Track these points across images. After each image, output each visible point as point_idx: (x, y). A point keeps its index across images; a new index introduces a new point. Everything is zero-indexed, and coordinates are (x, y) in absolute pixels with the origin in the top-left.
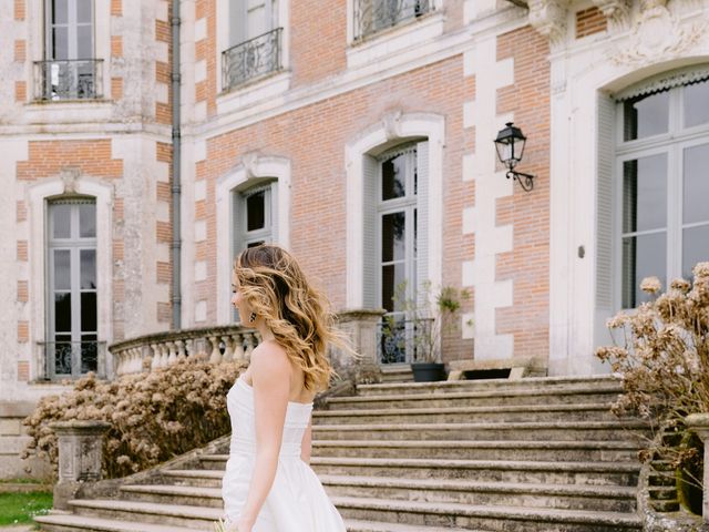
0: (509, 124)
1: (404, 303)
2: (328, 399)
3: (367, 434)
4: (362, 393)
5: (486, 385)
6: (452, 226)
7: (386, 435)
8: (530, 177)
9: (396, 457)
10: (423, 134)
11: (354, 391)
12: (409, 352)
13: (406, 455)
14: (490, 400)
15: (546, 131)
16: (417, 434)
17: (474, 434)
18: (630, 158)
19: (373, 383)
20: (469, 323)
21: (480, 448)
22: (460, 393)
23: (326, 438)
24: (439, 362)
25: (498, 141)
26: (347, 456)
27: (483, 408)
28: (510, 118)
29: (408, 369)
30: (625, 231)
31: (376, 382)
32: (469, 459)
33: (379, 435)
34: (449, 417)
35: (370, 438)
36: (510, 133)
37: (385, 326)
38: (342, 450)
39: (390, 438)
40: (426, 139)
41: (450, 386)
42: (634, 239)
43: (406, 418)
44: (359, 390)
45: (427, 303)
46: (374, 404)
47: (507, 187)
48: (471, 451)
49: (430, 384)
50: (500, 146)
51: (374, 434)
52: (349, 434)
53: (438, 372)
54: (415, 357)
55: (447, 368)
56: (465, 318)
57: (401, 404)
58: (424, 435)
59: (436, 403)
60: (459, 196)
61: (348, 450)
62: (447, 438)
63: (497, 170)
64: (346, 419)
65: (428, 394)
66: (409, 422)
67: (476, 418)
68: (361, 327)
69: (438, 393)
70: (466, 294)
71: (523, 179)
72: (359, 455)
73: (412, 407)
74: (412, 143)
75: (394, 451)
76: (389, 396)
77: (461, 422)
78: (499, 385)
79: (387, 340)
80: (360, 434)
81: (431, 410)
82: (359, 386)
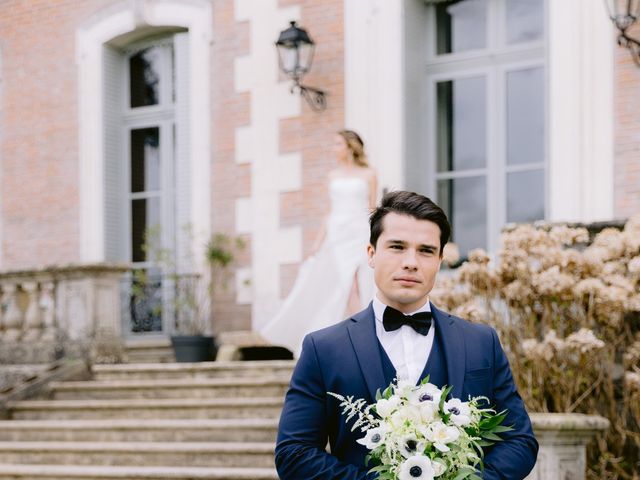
0: (293, 23)
1: (159, 252)
2: (53, 385)
3: (104, 435)
4: (99, 377)
5: (261, 369)
6: (223, 151)
7: (130, 435)
8: (321, 93)
9: (141, 464)
10: (182, 24)
11: (89, 374)
12: (167, 319)
13: (155, 463)
14: (264, 390)
15: (339, 34)
16: (170, 434)
17: (243, 434)
18: (444, 77)
19: (115, 363)
20: (247, 283)
21: (249, 453)
22: (228, 379)
23: (49, 439)
24: (208, 333)
25: (280, 43)
26: (77, 463)
27: (256, 401)
28: (294, 14)
29: (166, 342)
30: (439, 170)
31: (119, 361)
32: (234, 466)
33: (119, 435)
34: (213, 412)
35: (109, 440)
36: (293, 34)
37: (135, 283)
38: (71, 457)
39: (136, 440)
40: (185, 30)
41: (215, 370)
42: (451, 182)
43: (157, 412)
44: (97, 373)
45: (189, 255)
46: (117, 393)
47: (292, 104)
48: (238, 457)
49: (189, 366)
50: (283, 50)
51: (115, 435)
52: (81, 434)
53: (204, 349)
54: (177, 325)
55: (217, 342)
56: (241, 275)
57: (151, 393)
58: (179, 436)
59: (197, 393)
60: (231, 112)
61: (78, 457)
62: (209, 440)
63: (280, 80)
64: (77, 413)
65: (187, 381)
66: (161, 418)
67: (246, 413)
68: (98, 287)
69: (201, 379)
70: (242, 244)
71: (312, 95)
72: (93, 463)
73: (167, 397)
74: (167, 33)
75: (139, 458)
76: (136, 382)
77: (227, 417)
78: (276, 370)
79: (138, 302)
80: (94, 434)
81: (189, 402)
82: (96, 368)
